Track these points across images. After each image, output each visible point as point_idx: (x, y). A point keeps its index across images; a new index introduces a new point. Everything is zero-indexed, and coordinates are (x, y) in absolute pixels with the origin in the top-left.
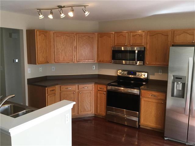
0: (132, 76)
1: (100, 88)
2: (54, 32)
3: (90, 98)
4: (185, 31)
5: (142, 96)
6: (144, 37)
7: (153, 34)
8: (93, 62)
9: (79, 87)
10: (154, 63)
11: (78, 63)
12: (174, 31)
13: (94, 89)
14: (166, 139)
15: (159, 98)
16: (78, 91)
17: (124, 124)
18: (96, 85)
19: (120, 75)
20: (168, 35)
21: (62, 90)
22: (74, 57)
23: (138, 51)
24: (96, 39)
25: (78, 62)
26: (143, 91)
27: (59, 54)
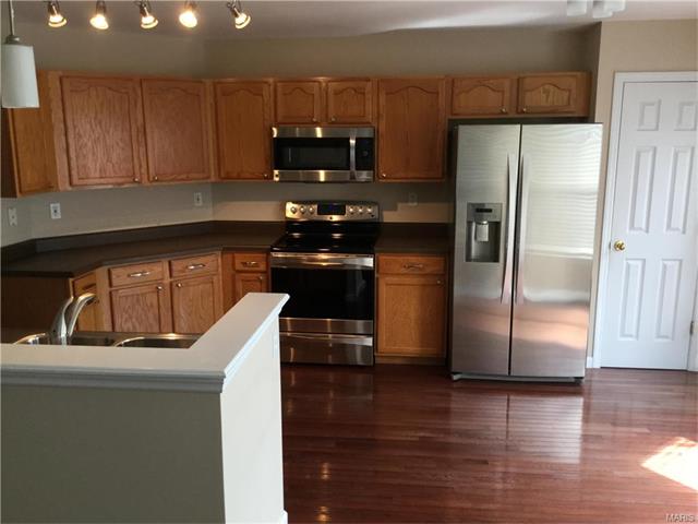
0: (335, 218)
1: (244, 264)
2: (61, 73)
3: (211, 299)
4: (482, 80)
5: (381, 271)
6: (369, 96)
7: (394, 87)
8: (203, 179)
9: (174, 268)
10: (403, 175)
11: (154, 184)
12: (453, 81)
13: (220, 269)
14: (455, 377)
15: (428, 270)
16: (170, 280)
17: (324, 362)
18: (229, 256)
19: (295, 216)
20: (438, 93)
21: (115, 282)
22: (140, 166)
23: (357, 139)
24: (210, 99)
25: (154, 181)
26: (383, 258)
27: (84, 156)
